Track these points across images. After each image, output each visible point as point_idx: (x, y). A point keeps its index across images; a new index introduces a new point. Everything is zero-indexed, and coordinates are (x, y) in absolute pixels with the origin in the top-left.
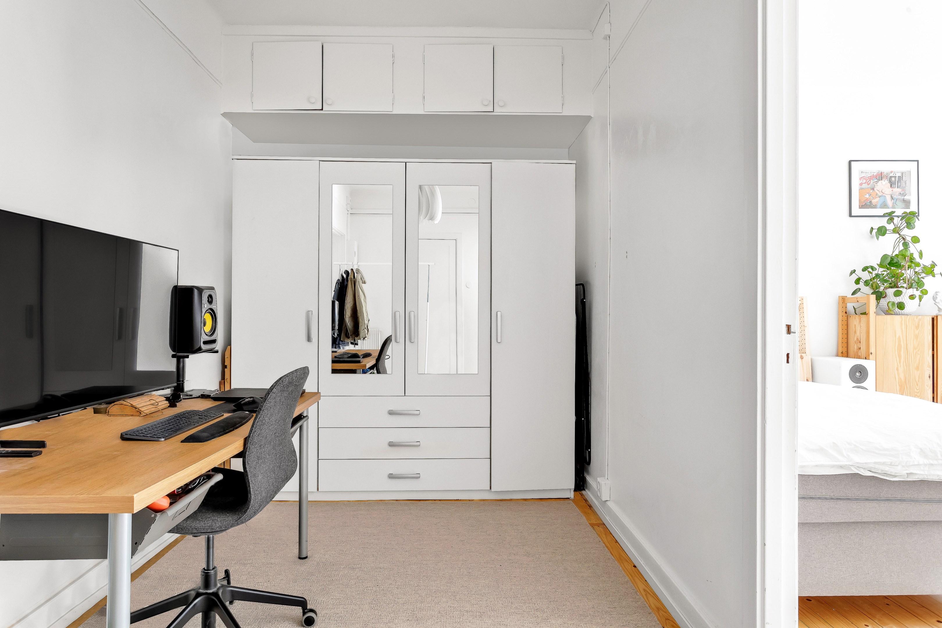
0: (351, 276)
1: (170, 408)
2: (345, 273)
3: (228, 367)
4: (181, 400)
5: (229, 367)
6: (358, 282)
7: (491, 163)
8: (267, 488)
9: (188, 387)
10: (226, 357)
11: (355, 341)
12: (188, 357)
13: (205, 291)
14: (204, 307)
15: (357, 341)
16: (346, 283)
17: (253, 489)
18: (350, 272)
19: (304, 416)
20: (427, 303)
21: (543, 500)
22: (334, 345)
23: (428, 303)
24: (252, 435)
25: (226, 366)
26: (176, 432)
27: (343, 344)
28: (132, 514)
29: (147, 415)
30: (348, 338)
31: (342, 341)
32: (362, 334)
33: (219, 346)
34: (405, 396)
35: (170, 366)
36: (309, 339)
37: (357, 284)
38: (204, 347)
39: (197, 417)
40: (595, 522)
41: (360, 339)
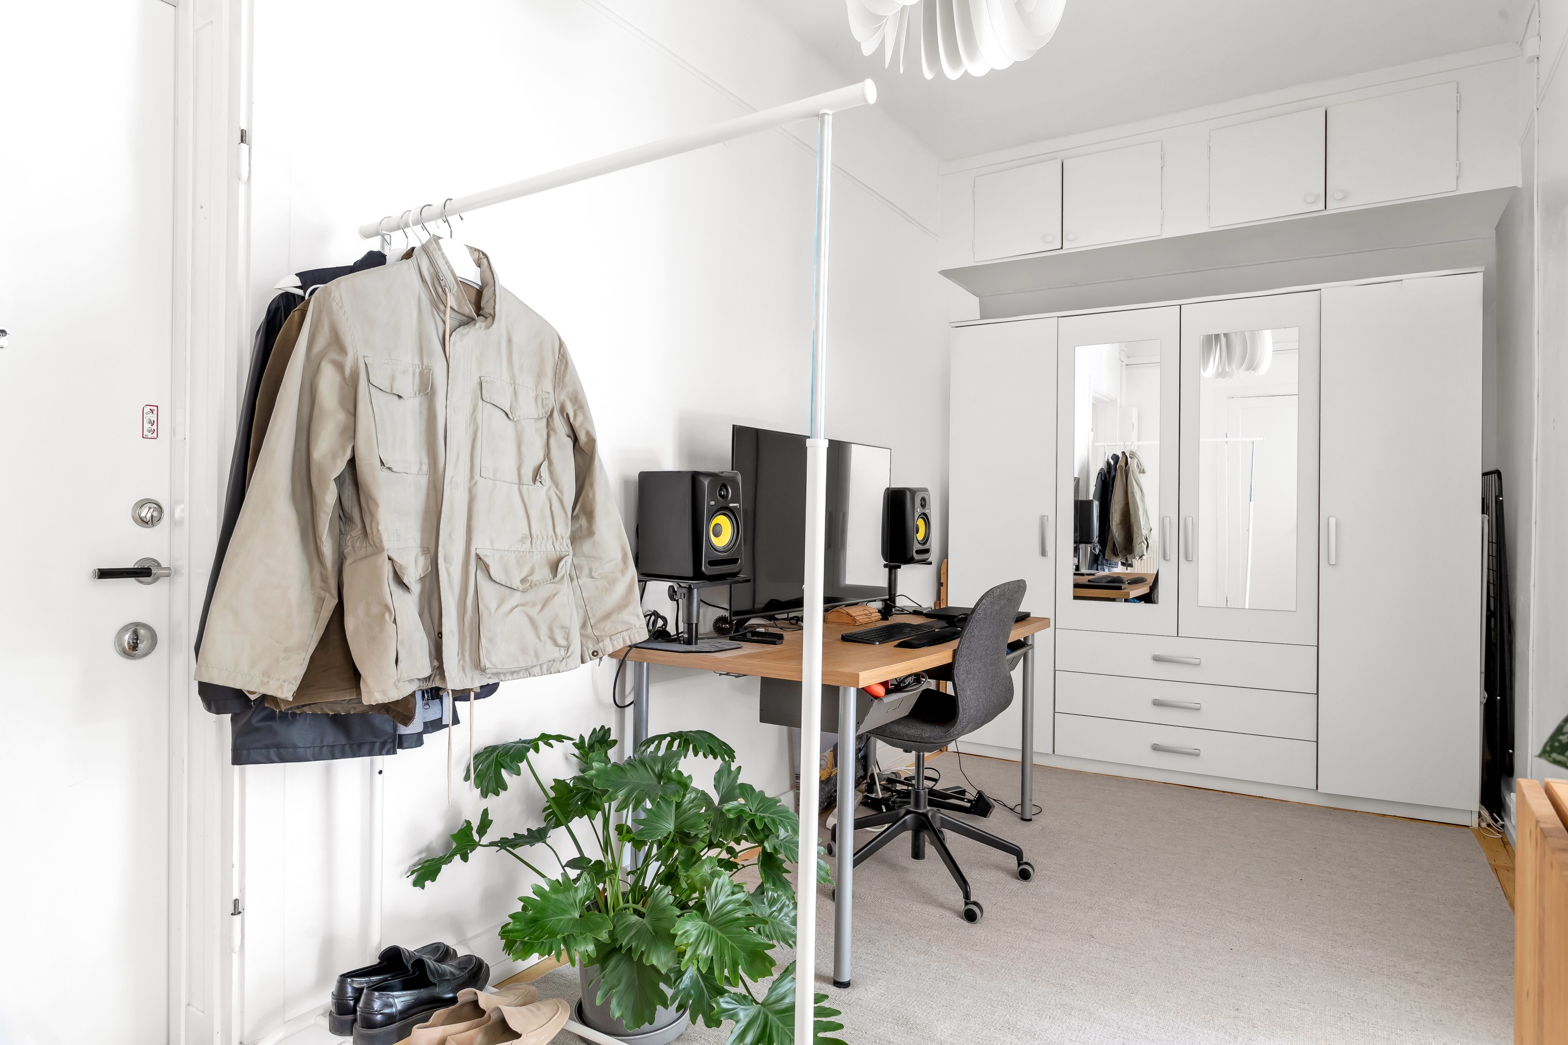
0: (1121, 463)
1: (882, 621)
2: (1112, 459)
3: (944, 585)
4: (893, 615)
5: (946, 585)
6: (1132, 471)
7: (1320, 289)
8: (977, 706)
9: (900, 602)
10: (942, 573)
11: (1127, 560)
12: (900, 568)
13: (918, 493)
14: (917, 511)
15: (1132, 561)
16: (1113, 473)
17: (961, 702)
18: (1120, 455)
19: (1028, 645)
20: (1250, 504)
21: (1415, 820)
22: (1095, 566)
23: (1252, 503)
24: (960, 646)
25: (942, 583)
26: (889, 639)
27: (1108, 565)
28: (857, 688)
29: (862, 624)
30: (1116, 555)
31: (1107, 560)
32: (1137, 551)
33: (934, 556)
34: (1178, 636)
35: (882, 581)
36: (1043, 553)
37: (1130, 474)
38: (917, 557)
39: (909, 629)
40: (1503, 864)
41: (1134, 558)
